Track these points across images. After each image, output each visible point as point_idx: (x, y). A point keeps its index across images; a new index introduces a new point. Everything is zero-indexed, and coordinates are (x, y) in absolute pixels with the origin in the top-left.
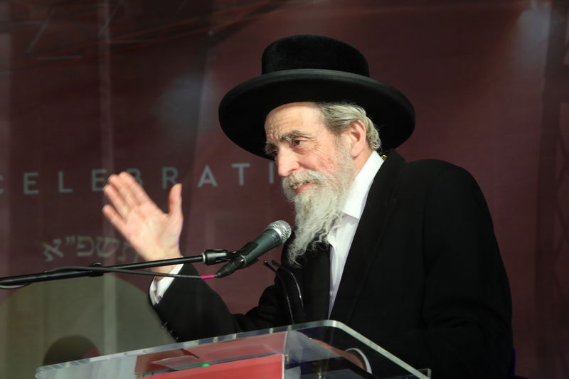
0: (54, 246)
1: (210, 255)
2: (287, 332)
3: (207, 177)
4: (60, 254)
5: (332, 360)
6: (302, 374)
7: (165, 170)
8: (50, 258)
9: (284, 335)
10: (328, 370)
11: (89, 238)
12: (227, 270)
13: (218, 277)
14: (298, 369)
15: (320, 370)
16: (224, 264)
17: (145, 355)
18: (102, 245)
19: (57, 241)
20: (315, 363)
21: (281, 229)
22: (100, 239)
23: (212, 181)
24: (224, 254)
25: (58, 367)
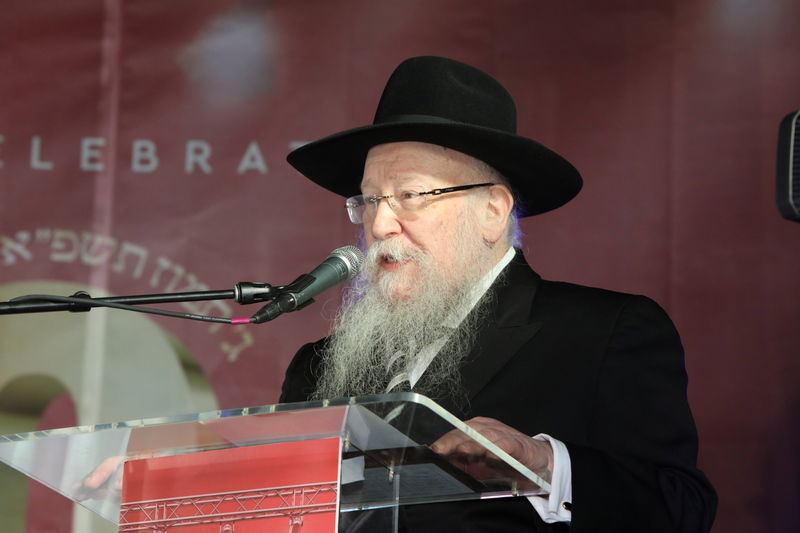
0: (16, 240)
1: (247, 291)
2: (348, 407)
3: (253, 159)
4: (26, 255)
5: (410, 449)
6: (366, 467)
7: (192, 145)
8: (10, 259)
9: (344, 411)
10: (404, 464)
11: (70, 235)
12: (269, 312)
13: (255, 322)
14: (361, 459)
15: (392, 462)
16: (265, 303)
17: (143, 428)
18: (90, 245)
19: (24, 236)
20: (384, 453)
21: (350, 260)
22: (87, 237)
23: (260, 165)
24: (265, 290)
25: (15, 439)
